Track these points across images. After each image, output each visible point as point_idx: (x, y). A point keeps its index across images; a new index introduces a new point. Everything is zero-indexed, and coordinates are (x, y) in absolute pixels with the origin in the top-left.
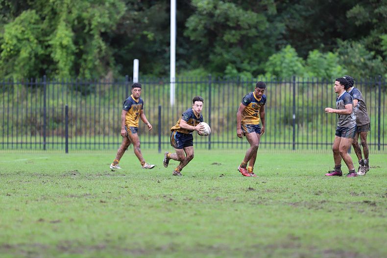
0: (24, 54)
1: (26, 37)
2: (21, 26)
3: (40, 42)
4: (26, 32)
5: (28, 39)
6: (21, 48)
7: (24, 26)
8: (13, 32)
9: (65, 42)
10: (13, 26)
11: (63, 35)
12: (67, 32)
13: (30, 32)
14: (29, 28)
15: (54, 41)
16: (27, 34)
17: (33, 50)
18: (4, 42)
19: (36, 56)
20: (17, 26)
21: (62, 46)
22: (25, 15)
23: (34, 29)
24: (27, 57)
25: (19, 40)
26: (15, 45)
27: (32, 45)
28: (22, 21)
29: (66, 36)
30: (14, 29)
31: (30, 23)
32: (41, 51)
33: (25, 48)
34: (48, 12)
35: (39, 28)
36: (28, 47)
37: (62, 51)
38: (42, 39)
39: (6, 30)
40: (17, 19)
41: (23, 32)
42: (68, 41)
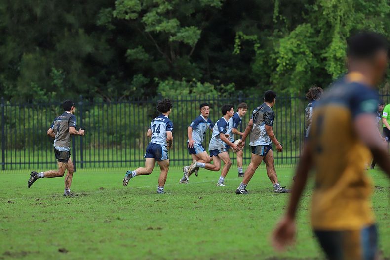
0: (300, 68)
1: (301, 50)
2: (296, 40)
3: (316, 55)
4: (301, 47)
5: (303, 53)
6: (296, 62)
7: (299, 40)
8: (289, 46)
9: (338, 55)
10: (289, 40)
11: (337, 48)
12: (341, 45)
13: (305, 46)
14: (304, 42)
15: (329, 53)
16: (303, 48)
17: (308, 63)
18: (280, 57)
19: (312, 69)
20: (292, 40)
21: (336, 59)
22: (299, 29)
23: (309, 42)
24: (303, 71)
25: (294, 54)
26: (290, 60)
27: (307, 58)
28: (297, 35)
29: (340, 48)
30: (289, 43)
31: (305, 36)
32: (317, 65)
33: (301, 62)
34: (323, 25)
35: (314, 42)
36: (304, 60)
37: (336, 64)
38: (317, 52)
39: (282, 45)
40: (292, 33)
41: (298, 45)
42: (342, 54)
